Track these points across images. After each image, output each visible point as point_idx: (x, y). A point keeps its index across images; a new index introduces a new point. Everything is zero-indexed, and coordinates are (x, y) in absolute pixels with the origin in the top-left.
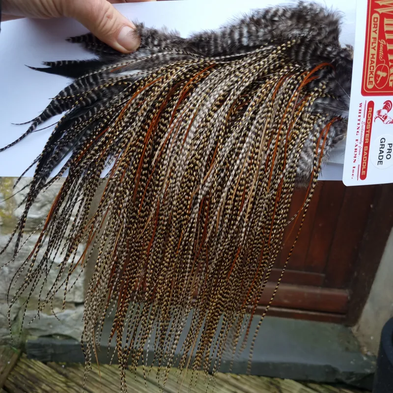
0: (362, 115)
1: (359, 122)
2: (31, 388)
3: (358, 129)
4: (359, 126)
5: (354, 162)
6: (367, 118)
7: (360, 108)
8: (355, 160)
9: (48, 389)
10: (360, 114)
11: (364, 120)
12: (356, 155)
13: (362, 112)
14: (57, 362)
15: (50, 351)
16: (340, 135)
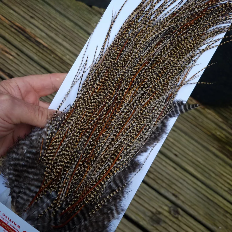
0: (13, 224)
1: (10, 219)
3: (6, 216)
4: (7, 218)
6: (9, 227)
7: (17, 225)
10: (14, 223)
11: (9, 224)
13: (14, 226)
16: (15, 204)
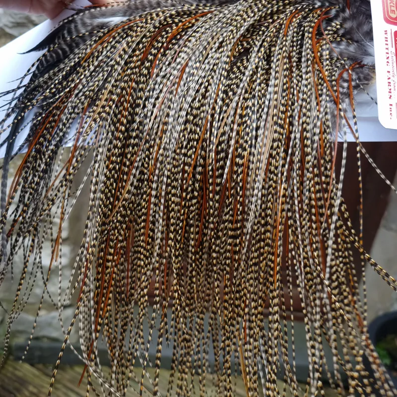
2: (18, 390)
5: (390, 98)
8: (391, 96)
9: (35, 391)
12: (390, 90)
14: (44, 364)
15: (37, 353)
